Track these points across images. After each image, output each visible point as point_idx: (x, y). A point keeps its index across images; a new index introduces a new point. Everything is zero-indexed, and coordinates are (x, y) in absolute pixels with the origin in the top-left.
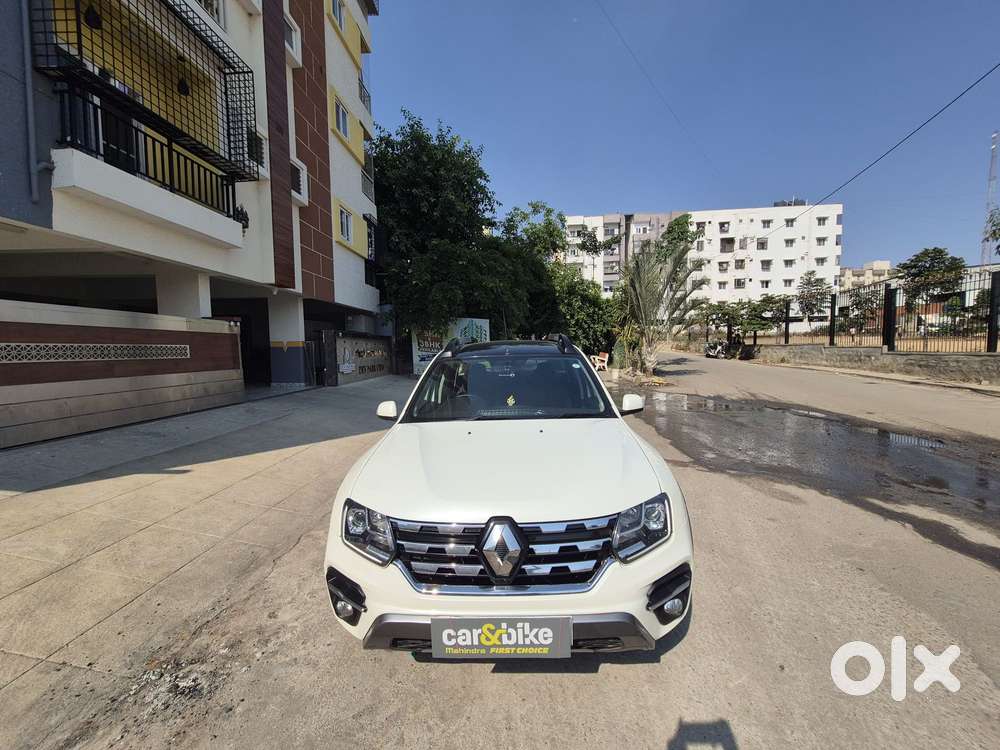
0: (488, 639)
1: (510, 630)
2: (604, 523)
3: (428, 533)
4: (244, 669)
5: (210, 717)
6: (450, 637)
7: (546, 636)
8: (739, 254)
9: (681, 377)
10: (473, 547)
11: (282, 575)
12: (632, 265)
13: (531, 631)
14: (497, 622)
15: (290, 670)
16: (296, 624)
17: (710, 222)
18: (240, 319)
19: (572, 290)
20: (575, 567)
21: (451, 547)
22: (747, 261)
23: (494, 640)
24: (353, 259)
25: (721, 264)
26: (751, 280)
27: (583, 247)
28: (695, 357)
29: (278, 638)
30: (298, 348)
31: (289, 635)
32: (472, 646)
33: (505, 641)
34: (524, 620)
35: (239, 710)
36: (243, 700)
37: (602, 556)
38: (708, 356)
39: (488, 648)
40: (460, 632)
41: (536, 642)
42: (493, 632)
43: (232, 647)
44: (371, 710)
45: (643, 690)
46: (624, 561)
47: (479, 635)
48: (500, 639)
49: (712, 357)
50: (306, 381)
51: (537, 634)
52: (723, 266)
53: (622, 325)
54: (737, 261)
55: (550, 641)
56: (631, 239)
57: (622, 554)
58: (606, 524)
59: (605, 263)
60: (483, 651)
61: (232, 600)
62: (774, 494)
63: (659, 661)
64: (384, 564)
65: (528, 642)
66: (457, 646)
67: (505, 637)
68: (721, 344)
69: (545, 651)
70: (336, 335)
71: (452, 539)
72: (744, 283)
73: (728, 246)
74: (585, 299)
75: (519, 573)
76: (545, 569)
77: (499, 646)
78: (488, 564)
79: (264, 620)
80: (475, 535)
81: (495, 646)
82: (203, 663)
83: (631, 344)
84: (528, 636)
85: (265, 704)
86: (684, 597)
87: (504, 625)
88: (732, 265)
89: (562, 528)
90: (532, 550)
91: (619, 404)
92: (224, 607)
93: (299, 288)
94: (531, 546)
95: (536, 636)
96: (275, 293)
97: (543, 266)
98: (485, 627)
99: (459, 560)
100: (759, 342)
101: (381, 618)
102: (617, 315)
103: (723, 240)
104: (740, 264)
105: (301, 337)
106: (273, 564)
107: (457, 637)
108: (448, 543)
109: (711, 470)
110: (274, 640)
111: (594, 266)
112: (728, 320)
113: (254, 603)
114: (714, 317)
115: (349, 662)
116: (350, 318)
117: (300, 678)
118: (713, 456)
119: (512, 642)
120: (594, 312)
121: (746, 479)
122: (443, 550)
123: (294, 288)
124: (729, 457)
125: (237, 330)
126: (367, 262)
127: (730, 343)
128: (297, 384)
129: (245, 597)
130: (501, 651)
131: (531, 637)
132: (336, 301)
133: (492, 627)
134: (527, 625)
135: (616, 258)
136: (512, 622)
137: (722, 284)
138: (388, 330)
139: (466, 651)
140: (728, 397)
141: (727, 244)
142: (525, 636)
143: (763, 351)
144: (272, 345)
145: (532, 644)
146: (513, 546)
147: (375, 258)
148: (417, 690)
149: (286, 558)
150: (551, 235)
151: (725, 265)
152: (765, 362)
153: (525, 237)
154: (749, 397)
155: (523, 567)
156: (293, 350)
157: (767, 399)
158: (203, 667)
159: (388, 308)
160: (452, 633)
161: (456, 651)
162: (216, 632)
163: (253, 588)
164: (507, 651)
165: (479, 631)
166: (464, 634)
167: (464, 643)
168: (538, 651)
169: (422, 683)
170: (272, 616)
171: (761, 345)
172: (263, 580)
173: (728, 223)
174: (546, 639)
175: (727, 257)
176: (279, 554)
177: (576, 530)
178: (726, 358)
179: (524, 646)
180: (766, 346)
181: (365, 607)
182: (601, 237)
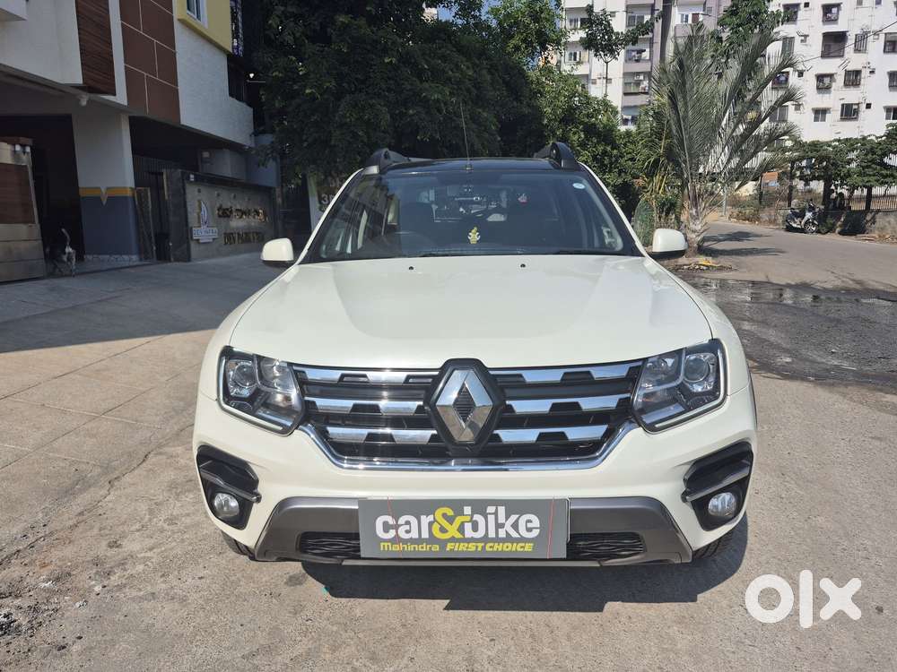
0: (443, 530)
1: (478, 517)
2: (622, 372)
3: (351, 384)
4: (78, 605)
5: (35, 656)
6: (387, 527)
7: (530, 525)
8: (853, 60)
9: (743, 258)
10: (421, 403)
11: (123, 500)
12: (672, 66)
13: (507, 519)
14: (457, 505)
15: (146, 605)
16: (149, 554)
17: (807, 5)
18: (30, 141)
19: (569, 117)
20: (574, 433)
21: (385, 404)
22: (865, 73)
23: (453, 531)
24: (208, 53)
25: (820, 78)
26: (868, 106)
27: (589, 43)
28: (767, 231)
29: (125, 570)
30: (126, 198)
31: (140, 568)
32: (419, 541)
33: (469, 533)
34: (496, 503)
35: (76, 648)
36: (80, 638)
37: (616, 420)
38: (790, 229)
39: (443, 543)
40: (402, 520)
41: (514, 534)
42: (450, 520)
43: (58, 579)
44: (269, 650)
45: (670, 631)
46: (651, 428)
47: (430, 524)
48: (461, 529)
49: (796, 230)
50: (139, 253)
51: (517, 521)
52: (823, 83)
53: (651, 175)
54: (848, 73)
55: (535, 533)
56: (671, 33)
57: (648, 419)
58: (624, 374)
59: (626, 74)
60: (436, 548)
61: (51, 526)
62: (882, 408)
63: (694, 600)
64: (286, 431)
65: (502, 534)
66: (397, 540)
67: (468, 527)
68: (811, 209)
69: (528, 547)
70: (185, 178)
71: (385, 394)
72: (856, 112)
73: (834, 47)
74: (590, 130)
75: (490, 440)
76: (530, 435)
77: (460, 541)
78: (443, 428)
79: (102, 549)
80: (423, 386)
81: (453, 540)
82: (17, 597)
83: (664, 204)
84: (502, 526)
85: (113, 643)
86: (740, 489)
87: (467, 510)
88: (840, 79)
89: (556, 376)
90: (510, 408)
91: (648, 243)
92: (40, 535)
93: (121, 97)
94: (507, 402)
95: (515, 526)
96: (84, 103)
97: (522, 74)
98: (439, 512)
99: (399, 421)
100: (873, 206)
101: (282, 504)
102: (643, 154)
103: (827, 36)
104: (853, 78)
105: (129, 181)
106: (108, 486)
107: (396, 527)
108: (380, 398)
109: (786, 377)
110: (119, 572)
111: (608, 80)
112: (826, 168)
113: (86, 531)
114: (804, 163)
115: (233, 599)
116: (206, 155)
117: (163, 614)
118: (788, 360)
119: (480, 534)
120: (605, 153)
121: (842, 389)
122: (376, 408)
123: (115, 95)
124: (813, 362)
125: (26, 160)
126: (231, 59)
127: (826, 208)
128: (126, 257)
129: (71, 523)
130: (462, 547)
131: (508, 527)
132: (182, 123)
133: (450, 512)
134: (502, 510)
135: (644, 67)
136: (480, 506)
137: (820, 113)
138: (269, 174)
139: (411, 548)
140: (819, 285)
141: (834, 43)
142: (499, 526)
143: (880, 220)
144: (82, 193)
145: (509, 539)
146: (482, 400)
147: (244, 51)
148: (335, 628)
149: (127, 479)
150: (536, 18)
151: (827, 80)
152: (882, 238)
153: (494, 23)
154: (852, 285)
155: (496, 432)
156: (116, 201)
157: (882, 288)
158: (18, 602)
159: (267, 139)
160: (390, 520)
161: (396, 548)
162: (32, 562)
163: (81, 514)
164: (472, 547)
165: (431, 518)
166: (408, 523)
167: (407, 536)
168: (518, 547)
169: (341, 621)
170: (114, 545)
171: (878, 211)
172: (95, 505)
173: (838, 6)
174: (529, 530)
175: (831, 66)
176: (117, 474)
177: (579, 379)
178: (818, 232)
179: (497, 540)
180: (887, 212)
181: (257, 494)
182: (619, 25)
